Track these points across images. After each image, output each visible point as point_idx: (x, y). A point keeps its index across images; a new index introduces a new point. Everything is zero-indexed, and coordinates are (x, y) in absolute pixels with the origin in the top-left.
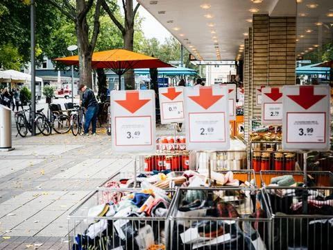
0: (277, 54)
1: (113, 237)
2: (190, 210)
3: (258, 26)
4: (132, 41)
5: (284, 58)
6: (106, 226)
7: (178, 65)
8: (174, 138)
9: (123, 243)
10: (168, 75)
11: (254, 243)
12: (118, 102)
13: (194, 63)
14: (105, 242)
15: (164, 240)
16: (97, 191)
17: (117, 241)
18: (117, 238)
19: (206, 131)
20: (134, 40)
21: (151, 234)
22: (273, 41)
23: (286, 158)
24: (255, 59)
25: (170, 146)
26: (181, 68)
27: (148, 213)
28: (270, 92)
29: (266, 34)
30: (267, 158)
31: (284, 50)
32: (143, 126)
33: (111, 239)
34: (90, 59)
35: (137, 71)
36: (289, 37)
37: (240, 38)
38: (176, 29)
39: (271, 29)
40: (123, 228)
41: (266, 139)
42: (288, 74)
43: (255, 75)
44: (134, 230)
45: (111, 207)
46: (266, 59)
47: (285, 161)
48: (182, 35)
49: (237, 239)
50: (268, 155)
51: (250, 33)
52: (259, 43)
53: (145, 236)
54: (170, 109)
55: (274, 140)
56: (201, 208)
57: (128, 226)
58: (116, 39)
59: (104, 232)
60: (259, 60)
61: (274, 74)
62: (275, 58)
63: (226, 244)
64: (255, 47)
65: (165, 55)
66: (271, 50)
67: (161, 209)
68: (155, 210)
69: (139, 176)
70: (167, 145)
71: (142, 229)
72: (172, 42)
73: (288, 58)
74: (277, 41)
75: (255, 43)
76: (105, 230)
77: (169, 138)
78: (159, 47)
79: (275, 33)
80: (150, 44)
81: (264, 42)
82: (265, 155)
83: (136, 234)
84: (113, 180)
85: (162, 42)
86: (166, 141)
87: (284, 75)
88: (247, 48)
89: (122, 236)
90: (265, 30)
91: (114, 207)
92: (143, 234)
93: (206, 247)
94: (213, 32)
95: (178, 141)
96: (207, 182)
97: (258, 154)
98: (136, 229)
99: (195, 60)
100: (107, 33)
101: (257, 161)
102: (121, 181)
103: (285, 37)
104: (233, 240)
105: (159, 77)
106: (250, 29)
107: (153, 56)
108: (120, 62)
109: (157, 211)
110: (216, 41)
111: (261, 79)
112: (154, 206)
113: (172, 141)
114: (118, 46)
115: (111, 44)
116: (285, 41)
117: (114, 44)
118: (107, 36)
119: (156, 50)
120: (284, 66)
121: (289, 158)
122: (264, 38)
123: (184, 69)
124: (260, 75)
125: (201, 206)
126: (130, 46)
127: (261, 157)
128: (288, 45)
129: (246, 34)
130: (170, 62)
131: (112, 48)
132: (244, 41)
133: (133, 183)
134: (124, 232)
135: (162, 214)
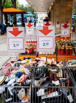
0: (63, 11)
1: (7, 94)
2: (40, 79)
3: (57, 1)
4: (15, 6)
5: (65, 12)
6: (4, 90)
7: (29, 13)
8: (30, 41)
9: (12, 97)
10: (26, 16)
11: (68, 97)
12: (9, 32)
13: (35, 13)
14: (4, 96)
15: (30, 94)
16: (2, 69)
17: (9, 96)
18: (9, 94)
19: (45, 44)
20: (16, 5)
21: (24, 92)
22: (62, 6)
23: (70, 49)
24: (56, 12)
25: (29, 44)
26: (31, 14)
27: (23, 82)
28: (64, 25)
29: (59, 4)
30: (64, 49)
31: (65, 9)
32: (20, 42)
33: (7, 95)
34: (2, 11)
35: (17, 15)
36: (67, 5)
37: (50, 5)
38: (30, 2)
39: (61, 2)
40: (12, 90)
41: (62, 42)
42: (66, 18)
43: (56, 18)
44: (17, 91)
45: (7, 77)
46: (59, 12)
47: (70, 51)
48: (32, 4)
49: (61, 95)
50: (63, 48)
51: (54, 3)
52: (57, 7)
53: (21, 93)
54: (29, 31)
55: (65, 42)
56: (44, 78)
57: (14, 89)
58: (11, 5)
59: (4, 92)
60: (57, 13)
61: (62, 18)
62: (62, 12)
63: (56, 97)
64: (56, 8)
65: (25, 10)
66: (61, 9)
67: (28, 80)
68: (25, 81)
69: (18, 61)
70: (28, 43)
71: (20, 90)
72: (28, 6)
73: (67, 12)
74: (63, 7)
75: (56, 7)
76: (4, 91)
77: (28, 41)
78: (24, 7)
79: (62, 4)
80: (21, 6)
81: (59, 7)
82: (62, 48)
83: (17, 93)
84: (8, 62)
85: (25, 6)
86: (27, 42)
87: (65, 18)
88: (52, 9)
89: (12, 94)
90: (59, 3)
91: (8, 77)
92: (20, 93)
93: (48, 98)
94: (42, 3)
95: (32, 42)
96: (45, 64)
97: (60, 48)
98: (18, 91)
99: (35, 12)
100: (8, 3)
101: (60, 50)
102: (11, 62)
103: (65, 5)
104: (59, 95)
105: (24, 17)
106: (54, 2)
107: (22, 10)
108: (12, 12)
109: (26, 81)
110: (42, 6)
111: (58, 19)
112: (25, 79)
113: (30, 42)
114: (11, 7)
115: (9, 6)
116: (66, 7)
117: (10, 6)
118: (8, 4)
119: (23, 8)
120: (65, 15)
121: (71, 49)
122: (59, 5)
123: (32, 14)
124: (57, 18)
125: (44, 76)
126: (15, 7)
127: (61, 49)
128: (67, 8)
129: (52, 4)
130: (27, 12)
131: (9, 7)
132: (51, 6)
133: (16, 64)
134: (12, 92)
135: (29, 82)
